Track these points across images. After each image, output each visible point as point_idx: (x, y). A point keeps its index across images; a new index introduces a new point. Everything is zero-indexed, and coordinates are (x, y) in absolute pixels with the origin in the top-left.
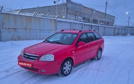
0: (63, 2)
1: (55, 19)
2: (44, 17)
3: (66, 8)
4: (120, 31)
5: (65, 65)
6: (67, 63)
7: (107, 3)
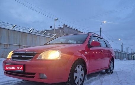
0: (60, 27)
1: (53, 38)
2: (41, 35)
3: (62, 32)
4: (117, 55)
5: (76, 70)
6: (79, 67)
7: (101, 29)
